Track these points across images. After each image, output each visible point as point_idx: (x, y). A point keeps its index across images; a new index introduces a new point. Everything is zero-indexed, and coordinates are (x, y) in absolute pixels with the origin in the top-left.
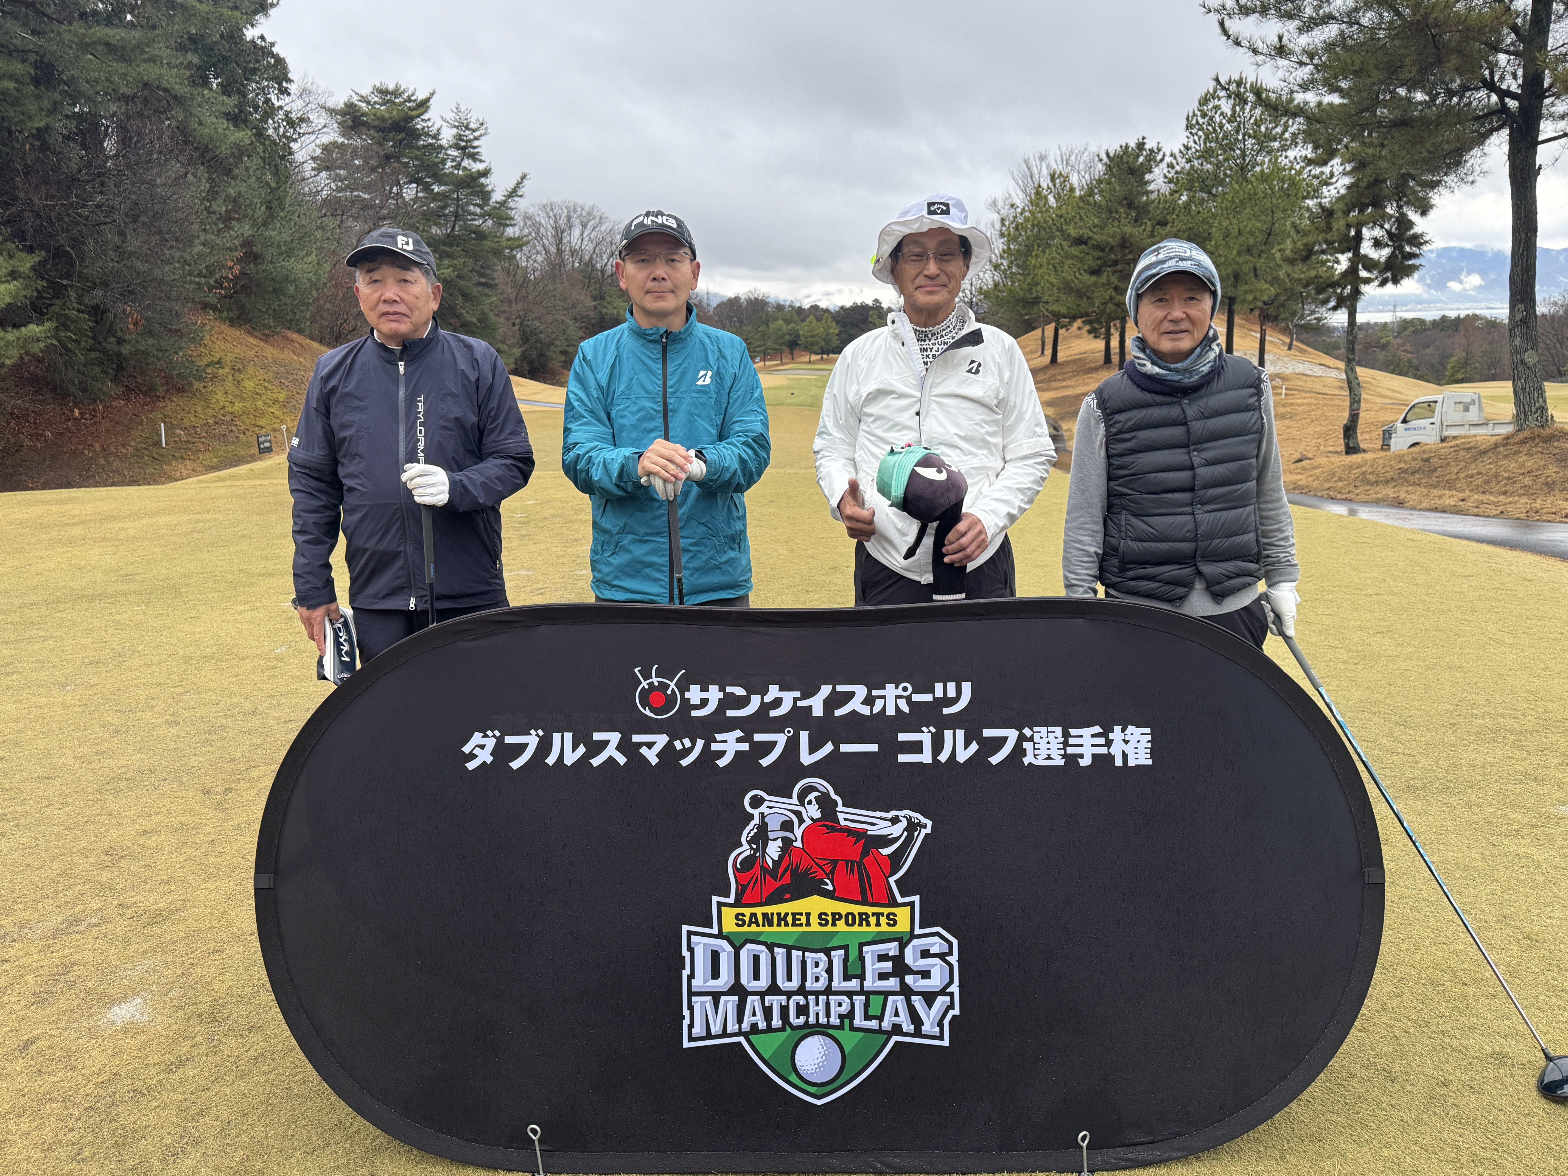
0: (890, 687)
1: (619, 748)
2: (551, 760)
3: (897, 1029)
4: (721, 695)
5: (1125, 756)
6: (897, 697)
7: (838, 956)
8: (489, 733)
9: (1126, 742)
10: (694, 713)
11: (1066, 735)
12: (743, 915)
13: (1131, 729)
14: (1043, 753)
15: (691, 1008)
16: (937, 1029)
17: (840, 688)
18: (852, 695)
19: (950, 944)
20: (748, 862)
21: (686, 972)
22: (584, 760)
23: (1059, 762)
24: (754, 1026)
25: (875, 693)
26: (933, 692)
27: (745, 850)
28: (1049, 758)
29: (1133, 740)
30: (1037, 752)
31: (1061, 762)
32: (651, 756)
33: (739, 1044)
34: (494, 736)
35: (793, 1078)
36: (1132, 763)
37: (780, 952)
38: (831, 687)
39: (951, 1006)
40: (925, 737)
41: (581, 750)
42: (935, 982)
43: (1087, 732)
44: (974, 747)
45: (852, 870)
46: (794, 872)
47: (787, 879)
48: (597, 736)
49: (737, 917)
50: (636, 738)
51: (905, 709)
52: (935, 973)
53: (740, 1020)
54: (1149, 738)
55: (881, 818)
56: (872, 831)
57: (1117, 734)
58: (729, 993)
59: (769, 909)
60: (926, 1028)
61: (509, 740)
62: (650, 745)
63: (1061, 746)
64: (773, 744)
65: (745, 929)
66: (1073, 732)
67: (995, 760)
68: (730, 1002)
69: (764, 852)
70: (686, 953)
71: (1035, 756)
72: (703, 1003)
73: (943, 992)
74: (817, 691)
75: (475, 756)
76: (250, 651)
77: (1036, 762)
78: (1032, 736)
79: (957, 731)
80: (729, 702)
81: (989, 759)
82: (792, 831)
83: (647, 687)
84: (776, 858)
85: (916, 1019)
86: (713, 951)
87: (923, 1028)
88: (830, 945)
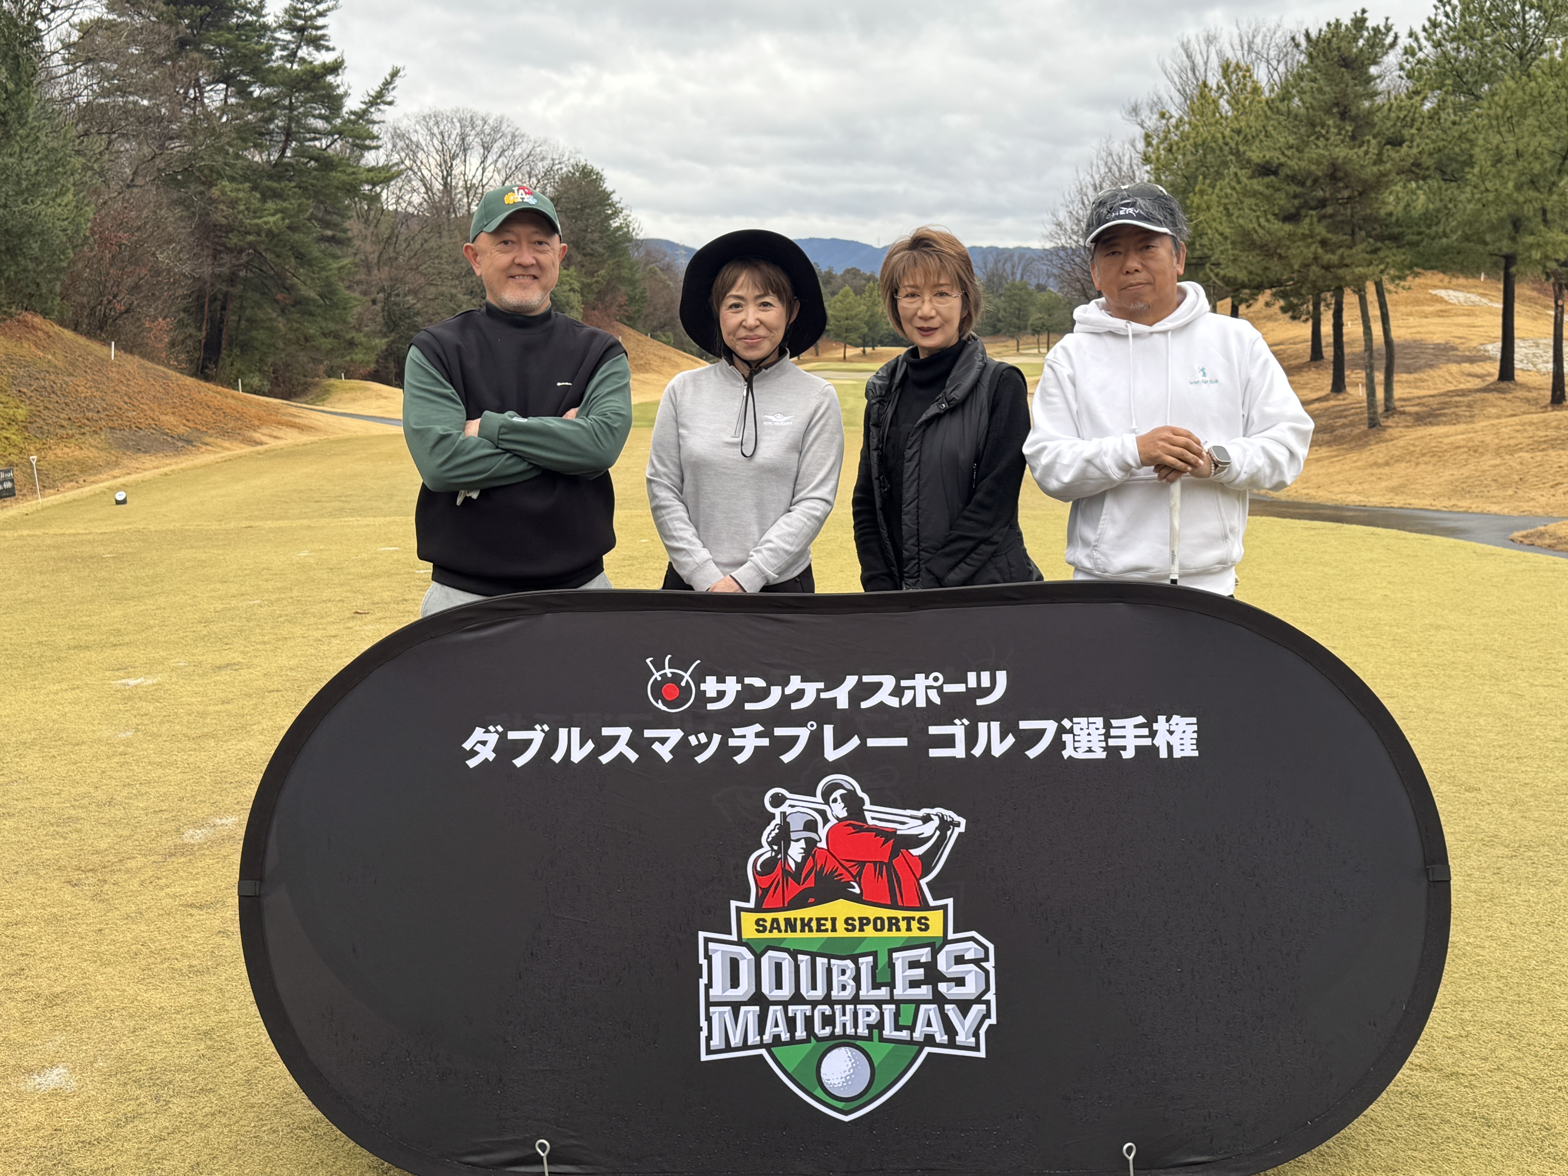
0: (920, 677)
1: (630, 744)
2: (557, 757)
3: (930, 1040)
4: (739, 687)
5: (1170, 748)
6: (928, 687)
7: (866, 963)
8: (491, 728)
9: (1171, 733)
10: (711, 707)
11: (1108, 726)
12: (764, 920)
13: (1176, 718)
14: (1084, 746)
15: (709, 1019)
16: (973, 1040)
17: (866, 679)
18: (879, 685)
19: (986, 949)
20: (769, 865)
21: (703, 981)
22: (592, 757)
23: (1101, 755)
24: (777, 1038)
25: (904, 683)
26: (966, 682)
27: (765, 852)
28: (1090, 750)
29: (1178, 730)
30: (1077, 745)
31: (1102, 755)
32: (665, 752)
33: (761, 1056)
34: (497, 732)
35: (819, 1092)
36: (1177, 754)
37: (804, 960)
38: (856, 677)
39: (987, 1015)
40: (958, 730)
41: (590, 746)
42: (970, 990)
43: (1130, 722)
44: (1010, 740)
45: (881, 873)
46: (818, 875)
47: (810, 883)
48: (606, 731)
49: (757, 922)
50: (648, 733)
51: (937, 700)
52: (970, 980)
53: (761, 1031)
54: (1195, 728)
55: (911, 817)
56: (902, 830)
57: (1161, 724)
58: (750, 1002)
59: (792, 914)
60: (960, 1039)
61: (512, 735)
62: (663, 741)
63: (1103, 738)
64: (795, 739)
65: (767, 935)
66: (1115, 722)
67: (1033, 753)
68: (750, 1013)
69: (786, 853)
70: (703, 961)
71: (1075, 748)
72: (722, 1014)
73: (978, 1000)
74: (841, 682)
75: (477, 753)
76: (85, 736)
77: (1076, 755)
78: (1072, 727)
79: (992, 723)
80: (749, 694)
81: (1027, 753)
82: (816, 831)
83: (659, 679)
84: (799, 860)
85: (949, 1029)
86: (731, 959)
87: (957, 1038)
88: (857, 952)
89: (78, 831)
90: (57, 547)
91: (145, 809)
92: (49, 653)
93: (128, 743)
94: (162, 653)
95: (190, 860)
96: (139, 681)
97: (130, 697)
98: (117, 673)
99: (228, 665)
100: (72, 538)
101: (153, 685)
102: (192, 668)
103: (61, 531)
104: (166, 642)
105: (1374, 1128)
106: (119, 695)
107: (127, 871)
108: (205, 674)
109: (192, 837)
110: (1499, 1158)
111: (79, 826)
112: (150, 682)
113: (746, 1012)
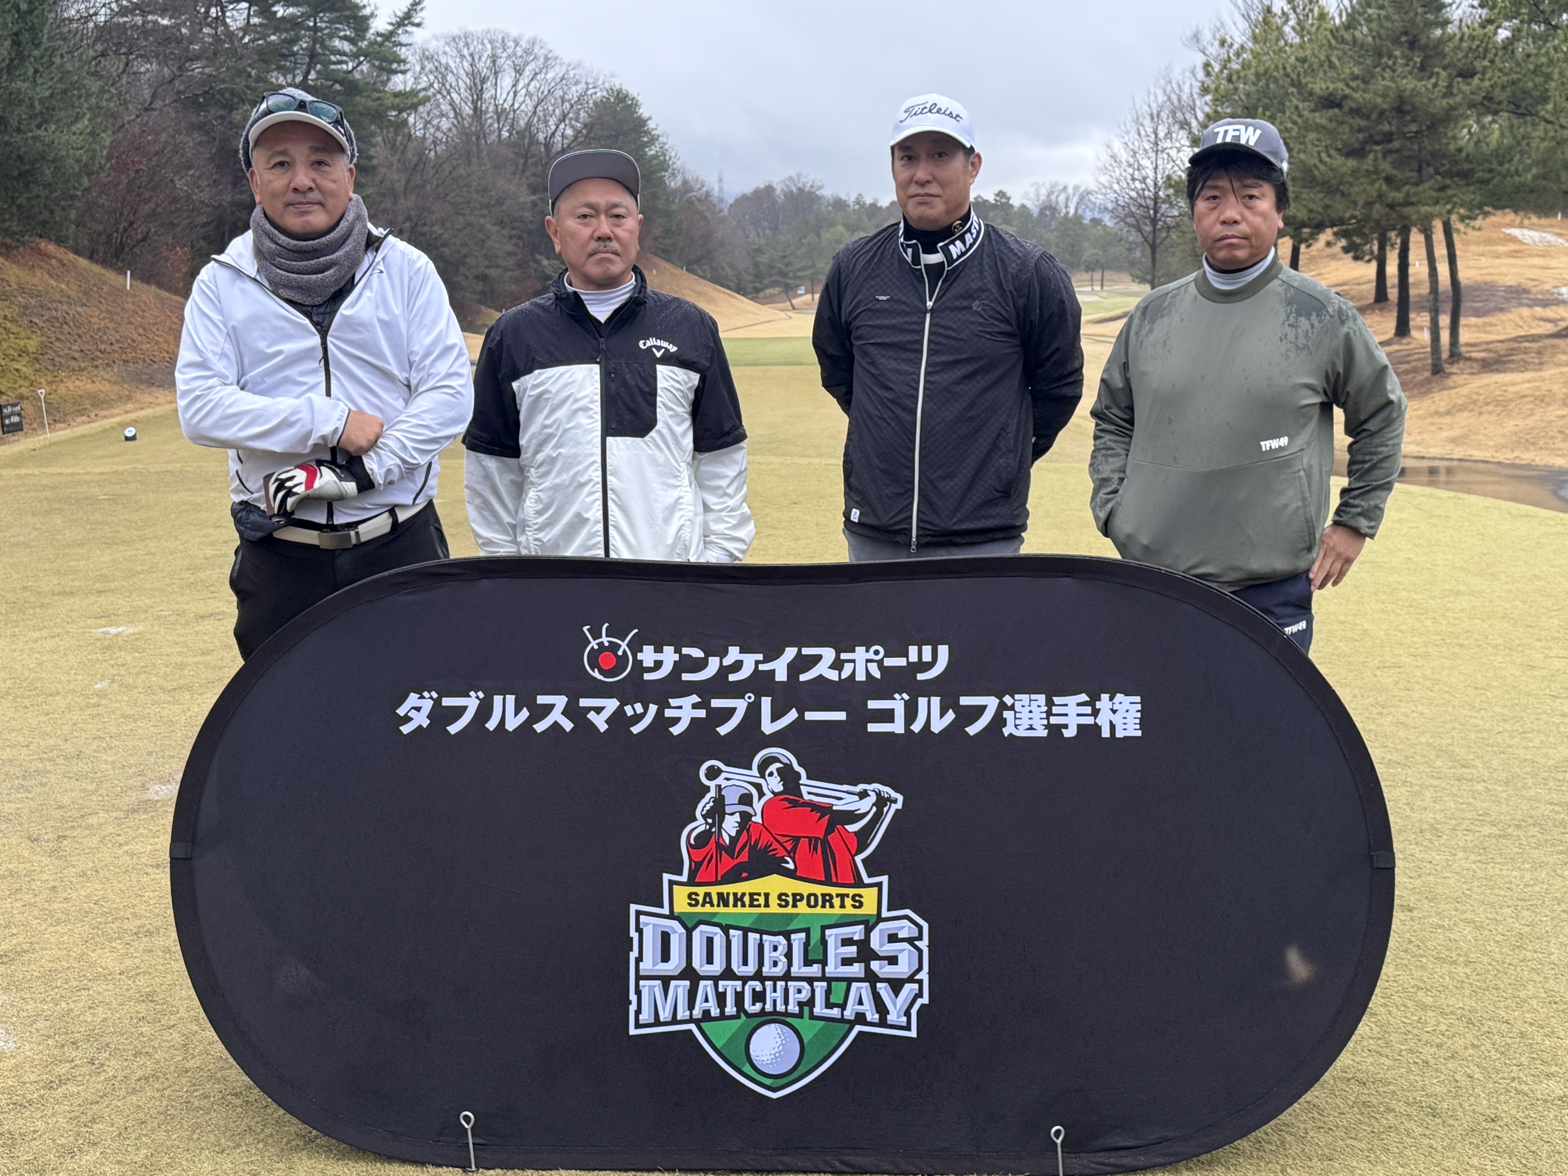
0: (860, 650)
1: (565, 713)
2: (491, 725)
3: (860, 1018)
4: (676, 657)
5: (1112, 727)
6: (868, 661)
7: (798, 939)
8: (426, 694)
9: (1114, 712)
10: (647, 676)
11: (1050, 703)
12: (697, 894)
13: (1119, 697)
14: (1025, 723)
15: (638, 993)
16: (904, 1019)
17: (806, 651)
18: (818, 658)
19: (920, 928)
20: (703, 838)
21: (634, 955)
22: (527, 726)
23: (1042, 733)
24: (706, 1013)
25: (844, 656)
26: (906, 656)
27: (699, 825)
28: (1031, 728)
29: (1121, 709)
30: (1018, 722)
31: (1044, 733)
32: (600, 722)
33: (690, 1031)
34: (431, 698)
35: (747, 1069)
36: (1119, 734)
37: (736, 935)
38: (795, 650)
39: (920, 995)
40: (897, 705)
41: (525, 714)
42: (902, 969)
43: (1072, 700)
44: (951, 716)
45: (815, 849)
46: (753, 848)
47: (744, 857)
48: (542, 700)
49: (690, 896)
50: (584, 702)
51: (877, 674)
52: (903, 959)
53: (691, 1006)
54: (1139, 707)
55: (848, 792)
56: (838, 806)
57: (1104, 703)
58: (680, 977)
59: (725, 889)
60: (892, 1018)
61: (447, 702)
62: (599, 710)
63: (1044, 715)
64: (732, 711)
65: (699, 909)
66: (1057, 700)
67: (973, 730)
68: (681, 987)
69: (720, 827)
70: (634, 934)
71: (1016, 726)
72: (651, 988)
73: (911, 979)
74: (779, 653)
75: (411, 719)
76: (60, 686)
77: (1017, 733)
78: (1013, 705)
79: (932, 698)
80: (685, 664)
81: (967, 729)
82: (751, 806)
83: (596, 647)
84: (733, 834)
85: (881, 1007)
86: (663, 932)
87: (889, 1017)
88: (790, 928)
89: (43, 785)
90: (53, 488)
91: (113, 763)
92: (32, 599)
93: (101, 695)
94: (147, 601)
95: (152, 817)
96: (120, 629)
97: (109, 646)
98: (99, 621)
99: (211, 615)
100: (69, 478)
101: (134, 634)
102: (174, 618)
103: (59, 470)
104: (152, 590)
105: (1316, 1115)
106: (99, 644)
107: (88, 827)
108: (187, 624)
109: (157, 792)
110: (1439, 1149)
111: (45, 780)
112: (131, 631)
113: (677, 987)
